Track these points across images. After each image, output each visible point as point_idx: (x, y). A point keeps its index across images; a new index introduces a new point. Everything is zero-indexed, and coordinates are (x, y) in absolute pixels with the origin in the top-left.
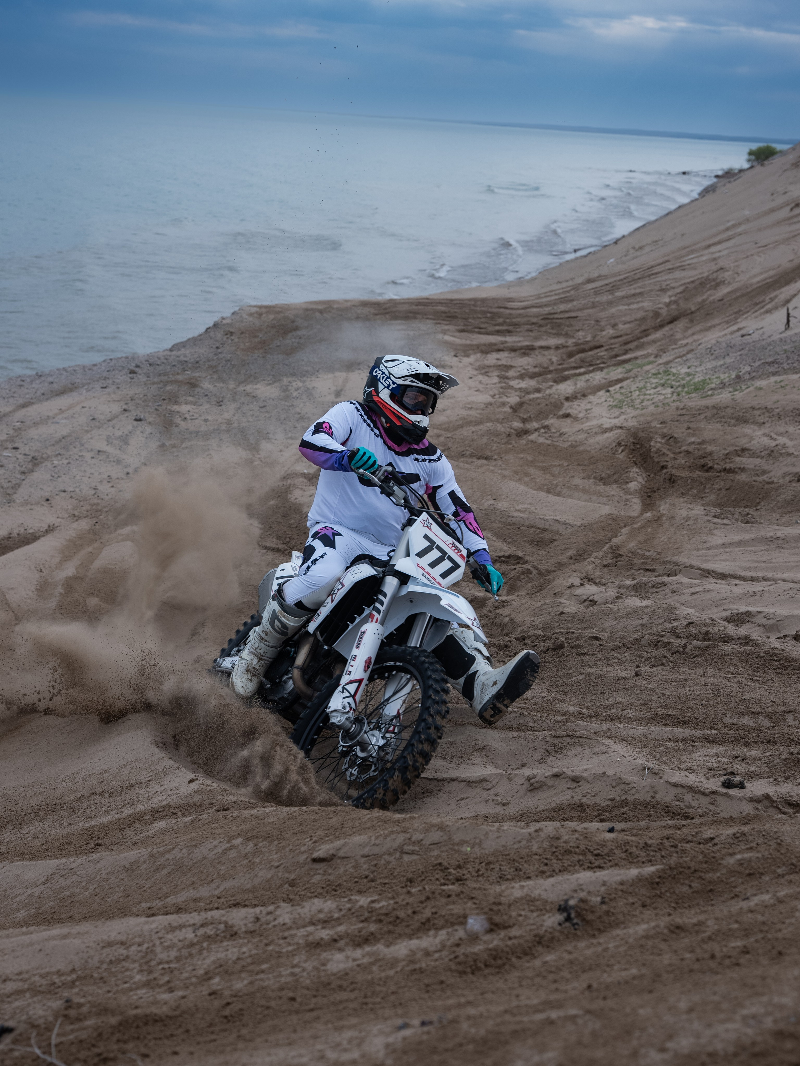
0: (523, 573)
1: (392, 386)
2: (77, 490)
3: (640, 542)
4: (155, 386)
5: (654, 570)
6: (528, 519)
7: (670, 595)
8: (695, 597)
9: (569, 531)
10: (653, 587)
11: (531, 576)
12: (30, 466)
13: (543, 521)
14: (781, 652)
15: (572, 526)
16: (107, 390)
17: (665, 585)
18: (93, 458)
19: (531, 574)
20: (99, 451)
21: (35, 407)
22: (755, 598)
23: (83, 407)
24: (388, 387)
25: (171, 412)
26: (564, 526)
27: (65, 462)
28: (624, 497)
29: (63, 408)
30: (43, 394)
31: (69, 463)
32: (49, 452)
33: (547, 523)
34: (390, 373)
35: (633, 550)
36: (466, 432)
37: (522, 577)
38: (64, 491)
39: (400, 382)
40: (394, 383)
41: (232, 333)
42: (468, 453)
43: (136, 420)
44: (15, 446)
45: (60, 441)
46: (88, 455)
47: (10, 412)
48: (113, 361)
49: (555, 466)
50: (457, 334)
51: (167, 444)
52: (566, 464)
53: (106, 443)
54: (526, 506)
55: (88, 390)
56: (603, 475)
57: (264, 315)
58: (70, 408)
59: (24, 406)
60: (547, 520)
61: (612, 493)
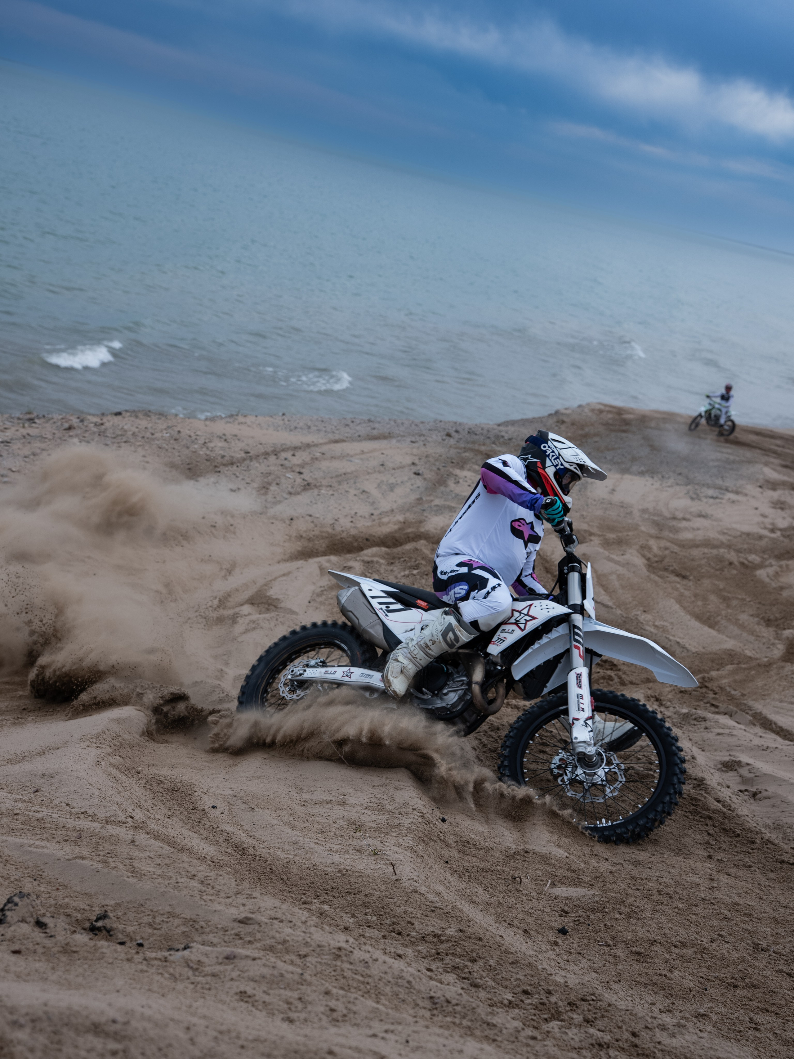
0: (603, 678)
1: (559, 466)
2: (322, 517)
3: (735, 681)
4: (456, 450)
5: (717, 707)
6: (656, 635)
7: (702, 730)
8: (719, 737)
9: (684, 654)
10: (695, 719)
11: (611, 683)
12: (299, 490)
13: (667, 641)
14: (702, 799)
15: (688, 651)
16: (413, 444)
17: (705, 721)
18: (355, 495)
19: (612, 680)
20: (364, 491)
21: (344, 444)
22: (764, 752)
23: (382, 454)
24: (556, 466)
25: (450, 474)
26: (681, 649)
27: (331, 492)
28: (773, 641)
29: (365, 450)
30: (359, 436)
31: (333, 495)
32: (324, 482)
33: (669, 643)
34: (559, 455)
35: (723, 686)
36: (695, 553)
37: (602, 681)
38: (311, 516)
39: (567, 465)
40: (562, 465)
41: (563, 422)
42: (671, 568)
43: (415, 473)
44: (301, 471)
45: (341, 475)
46: (353, 492)
47: (321, 444)
48: (442, 423)
49: (737, 599)
50: (780, 468)
51: (424, 499)
52: (748, 599)
53: (376, 486)
54: (665, 624)
55: (399, 441)
56: (772, 617)
57: (605, 413)
58: (371, 451)
59: (336, 442)
60: (670, 640)
61: (764, 635)
